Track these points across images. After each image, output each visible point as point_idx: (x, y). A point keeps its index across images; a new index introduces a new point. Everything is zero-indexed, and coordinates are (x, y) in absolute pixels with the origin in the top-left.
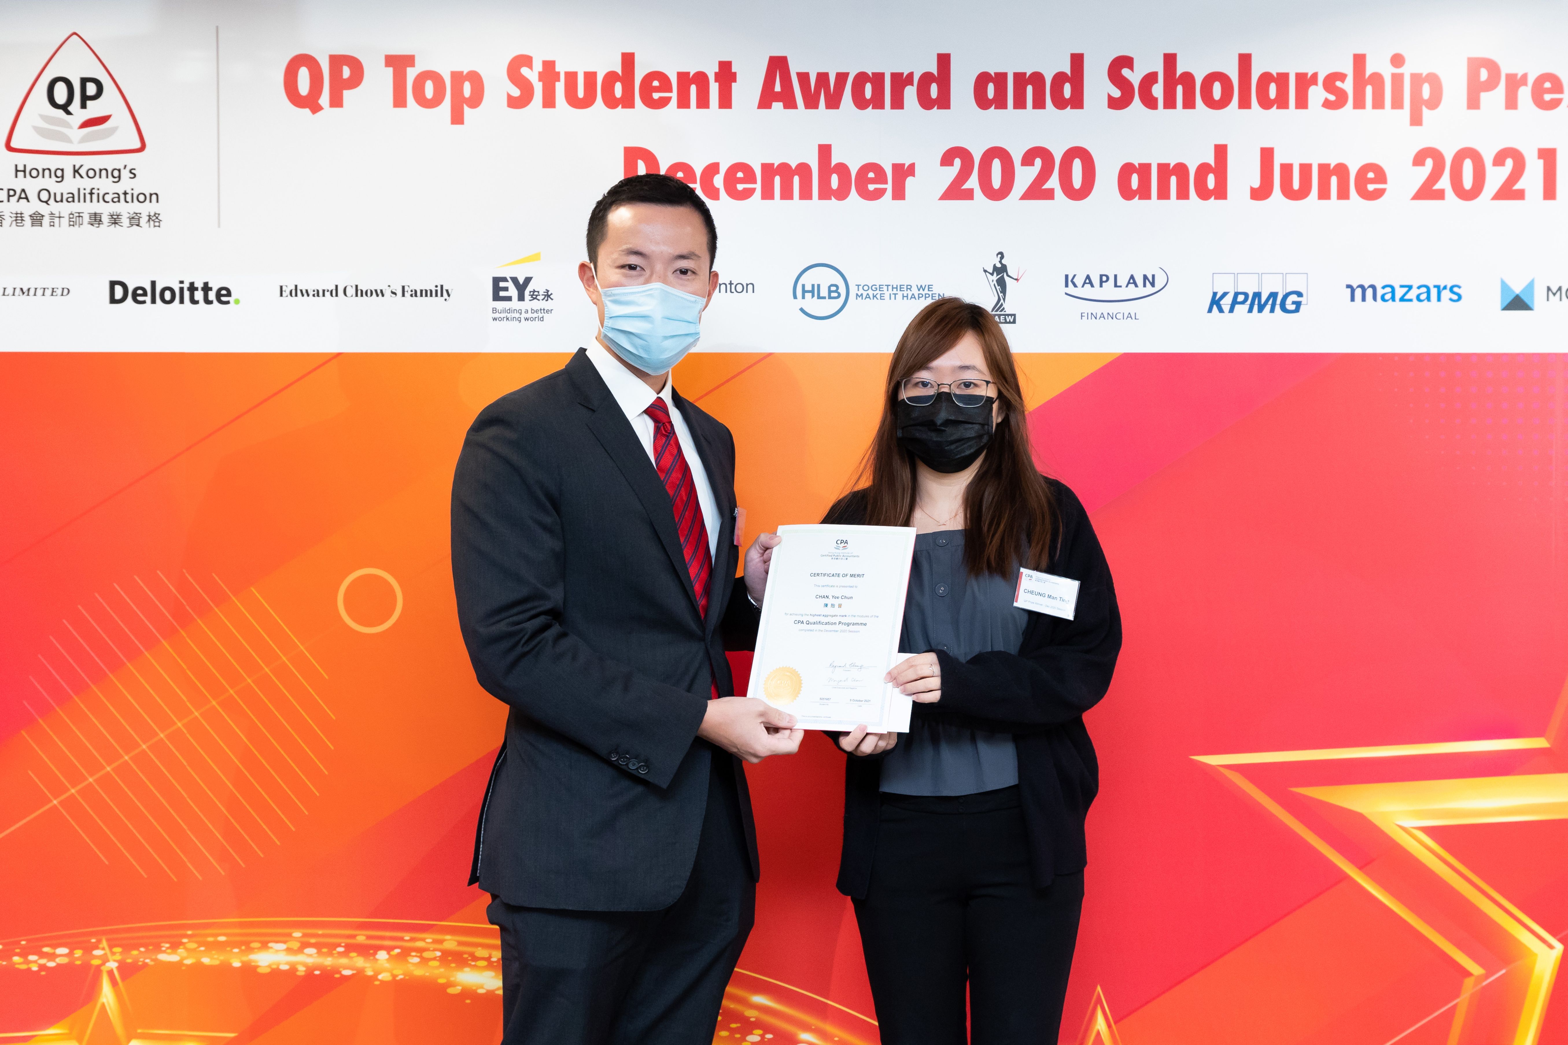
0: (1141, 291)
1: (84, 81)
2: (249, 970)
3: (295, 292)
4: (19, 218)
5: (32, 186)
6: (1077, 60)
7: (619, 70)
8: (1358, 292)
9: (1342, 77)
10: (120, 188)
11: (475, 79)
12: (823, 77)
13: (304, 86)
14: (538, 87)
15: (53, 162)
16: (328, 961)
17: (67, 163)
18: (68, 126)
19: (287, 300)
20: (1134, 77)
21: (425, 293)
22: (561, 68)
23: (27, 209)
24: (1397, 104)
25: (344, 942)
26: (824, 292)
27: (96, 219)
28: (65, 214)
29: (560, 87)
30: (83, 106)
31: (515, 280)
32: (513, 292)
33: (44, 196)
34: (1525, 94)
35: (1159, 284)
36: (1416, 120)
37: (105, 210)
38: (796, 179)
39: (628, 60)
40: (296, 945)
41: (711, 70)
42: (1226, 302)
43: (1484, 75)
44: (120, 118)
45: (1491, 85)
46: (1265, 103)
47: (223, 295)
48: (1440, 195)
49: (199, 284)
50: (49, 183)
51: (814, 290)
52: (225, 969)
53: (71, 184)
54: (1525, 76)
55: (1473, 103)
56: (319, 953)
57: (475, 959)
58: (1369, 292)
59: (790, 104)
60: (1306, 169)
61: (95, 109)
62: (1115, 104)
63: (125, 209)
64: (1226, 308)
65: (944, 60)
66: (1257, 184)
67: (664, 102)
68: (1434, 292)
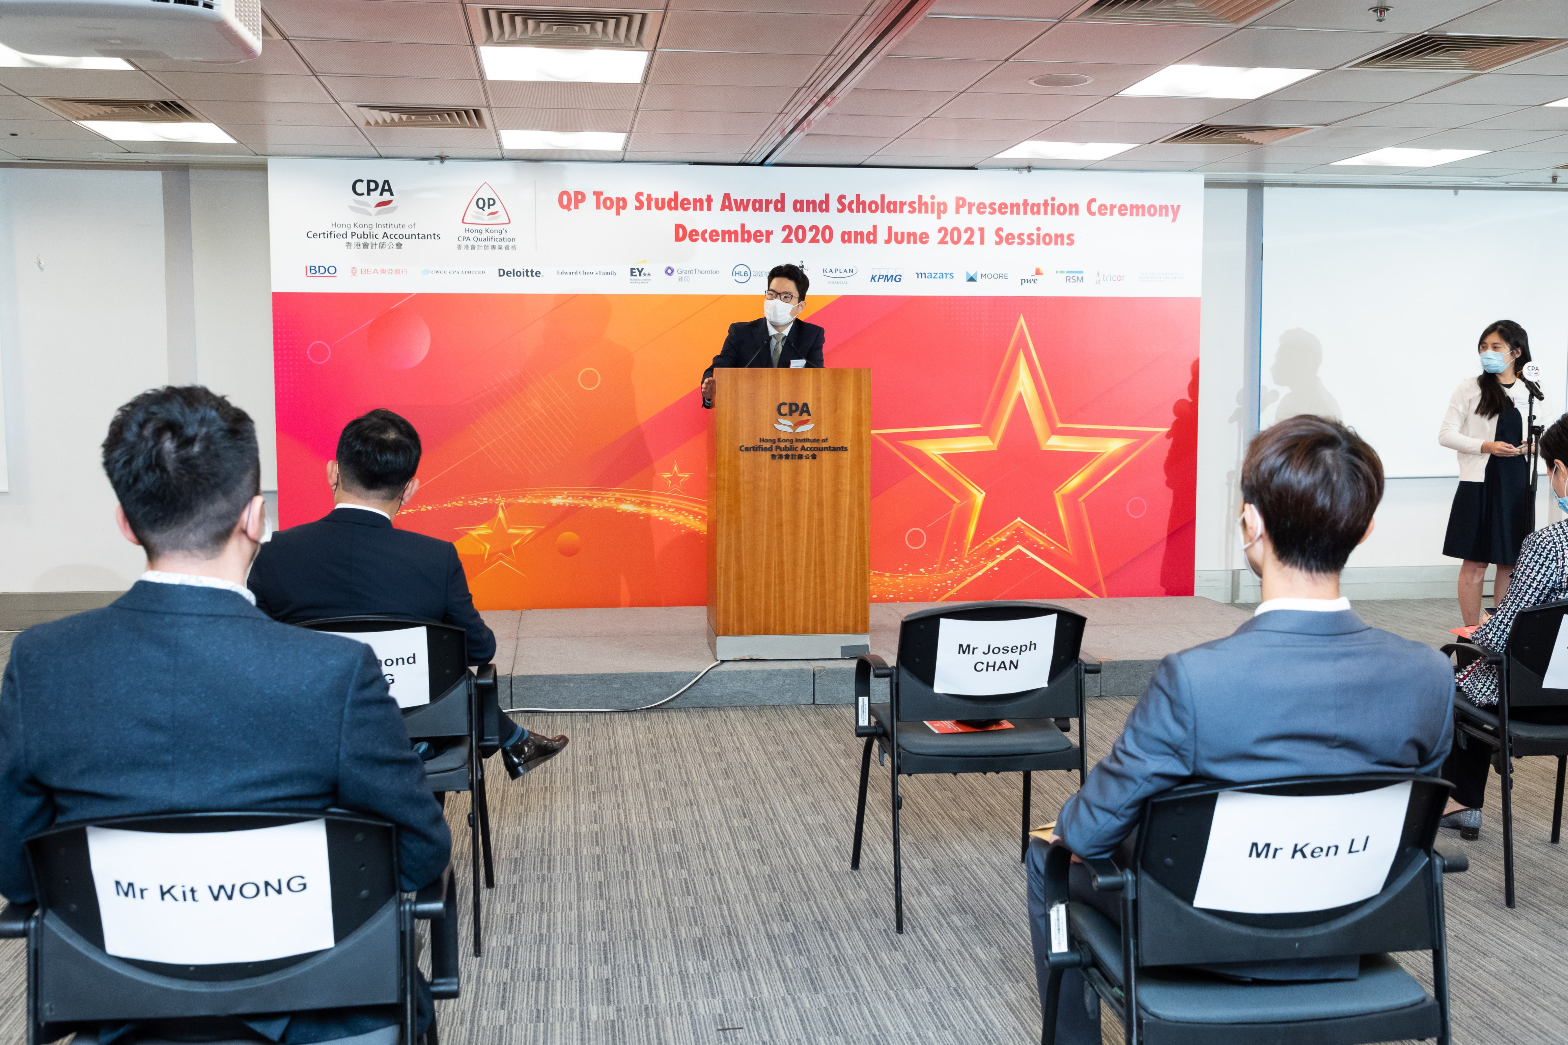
0: (848, 274)
1: (489, 199)
2: (549, 505)
3: (563, 273)
4: (467, 247)
5: (471, 236)
6: (827, 196)
7: (673, 198)
8: (920, 275)
9: (914, 203)
10: (502, 236)
11: (624, 200)
12: (742, 201)
13: (565, 202)
14: (645, 203)
15: (479, 227)
16: (576, 502)
17: (483, 228)
18: (483, 215)
19: (560, 275)
20: (846, 202)
21: (607, 273)
22: (653, 197)
23: (470, 243)
24: (933, 212)
25: (581, 495)
26: (743, 274)
27: (494, 247)
28: (483, 246)
29: (653, 203)
30: (489, 208)
31: (638, 269)
32: (637, 273)
33: (476, 239)
34: (974, 209)
35: (854, 272)
36: (939, 217)
37: (497, 244)
38: (733, 235)
39: (676, 194)
40: (565, 496)
41: (704, 198)
42: (876, 278)
43: (961, 202)
44: (502, 212)
45: (963, 206)
46: (889, 211)
47: (538, 274)
48: (946, 243)
49: (529, 270)
50: (477, 235)
51: (739, 274)
52: (541, 504)
53: (485, 235)
54: (974, 203)
55: (957, 212)
56: (573, 499)
57: (627, 500)
58: (923, 275)
59: (731, 209)
60: (903, 234)
61: (492, 209)
62: (840, 211)
63: (503, 244)
64: (876, 280)
65: (783, 195)
66: (887, 239)
67: (688, 209)
68: (944, 275)
